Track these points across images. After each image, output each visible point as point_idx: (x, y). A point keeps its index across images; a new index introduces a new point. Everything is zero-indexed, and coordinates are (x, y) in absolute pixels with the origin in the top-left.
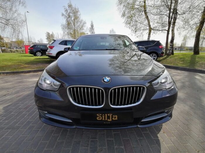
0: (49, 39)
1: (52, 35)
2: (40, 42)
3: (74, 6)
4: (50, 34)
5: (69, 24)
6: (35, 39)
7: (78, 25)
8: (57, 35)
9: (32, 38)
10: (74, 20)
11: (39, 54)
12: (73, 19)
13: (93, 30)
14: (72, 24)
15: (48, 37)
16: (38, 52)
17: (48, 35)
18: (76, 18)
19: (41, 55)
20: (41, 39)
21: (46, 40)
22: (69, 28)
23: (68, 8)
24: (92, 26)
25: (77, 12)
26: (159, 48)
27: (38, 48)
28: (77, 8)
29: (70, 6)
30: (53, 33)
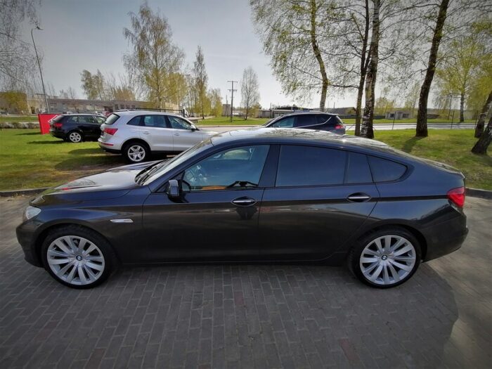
0: (91, 87)
1: (97, 77)
2: (65, 94)
3: (154, 12)
4: (92, 75)
5: (142, 55)
6: (53, 87)
7: (165, 57)
8: (110, 77)
10: (156, 46)
11: (75, 136)
12: (151, 44)
13: (203, 67)
14: (151, 56)
15: (87, 84)
16: (74, 134)
17: (87, 79)
18: (160, 42)
19: (80, 139)
20: (70, 89)
21: (83, 91)
22: (142, 66)
23: (139, 17)
24: (200, 59)
25: (163, 27)
27: (74, 124)
28: (162, 18)
29: (145, 13)
30: (99, 73)
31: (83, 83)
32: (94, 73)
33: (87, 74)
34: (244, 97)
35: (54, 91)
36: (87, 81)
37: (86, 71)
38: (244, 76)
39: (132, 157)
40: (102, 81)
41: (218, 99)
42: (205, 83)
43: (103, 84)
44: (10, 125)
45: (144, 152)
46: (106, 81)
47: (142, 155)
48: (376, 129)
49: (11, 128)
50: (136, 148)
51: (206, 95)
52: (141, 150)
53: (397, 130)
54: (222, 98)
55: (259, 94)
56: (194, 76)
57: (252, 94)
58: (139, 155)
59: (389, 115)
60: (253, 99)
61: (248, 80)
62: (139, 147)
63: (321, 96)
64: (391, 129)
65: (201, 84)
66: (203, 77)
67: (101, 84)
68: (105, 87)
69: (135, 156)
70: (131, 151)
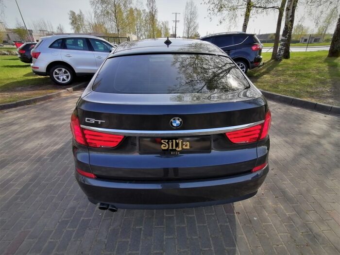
0: (76, 23)
1: (79, 16)
4: (76, 14)
6: (51, 25)
9: (46, 23)
15: (73, 21)
17: (73, 17)
20: (60, 25)
21: (71, 27)
22: (103, 2)
26: (252, 48)
30: (81, 12)
31: (71, 21)
32: (77, 13)
33: (73, 14)
34: (186, 27)
35: (52, 28)
36: (73, 19)
37: (72, 12)
38: (186, 8)
39: (58, 78)
40: (83, 19)
41: (167, 30)
42: (156, 16)
43: (84, 20)
44: (6, 53)
45: (69, 74)
46: (85, 18)
47: (68, 77)
48: (293, 51)
49: (7, 55)
50: (60, 70)
51: (157, 26)
52: (65, 72)
53: (310, 52)
54: (169, 29)
55: (198, 24)
56: (148, 11)
57: (192, 24)
58: (65, 77)
59: (303, 40)
60: (192, 28)
61: (189, 11)
62: (64, 70)
63: (244, 18)
64: (305, 51)
65: (152, 17)
66: (154, 11)
67: (83, 21)
68: (86, 23)
69: (61, 78)
70: (56, 74)
